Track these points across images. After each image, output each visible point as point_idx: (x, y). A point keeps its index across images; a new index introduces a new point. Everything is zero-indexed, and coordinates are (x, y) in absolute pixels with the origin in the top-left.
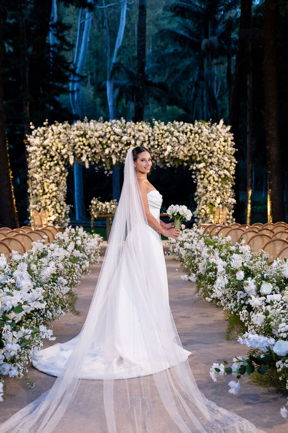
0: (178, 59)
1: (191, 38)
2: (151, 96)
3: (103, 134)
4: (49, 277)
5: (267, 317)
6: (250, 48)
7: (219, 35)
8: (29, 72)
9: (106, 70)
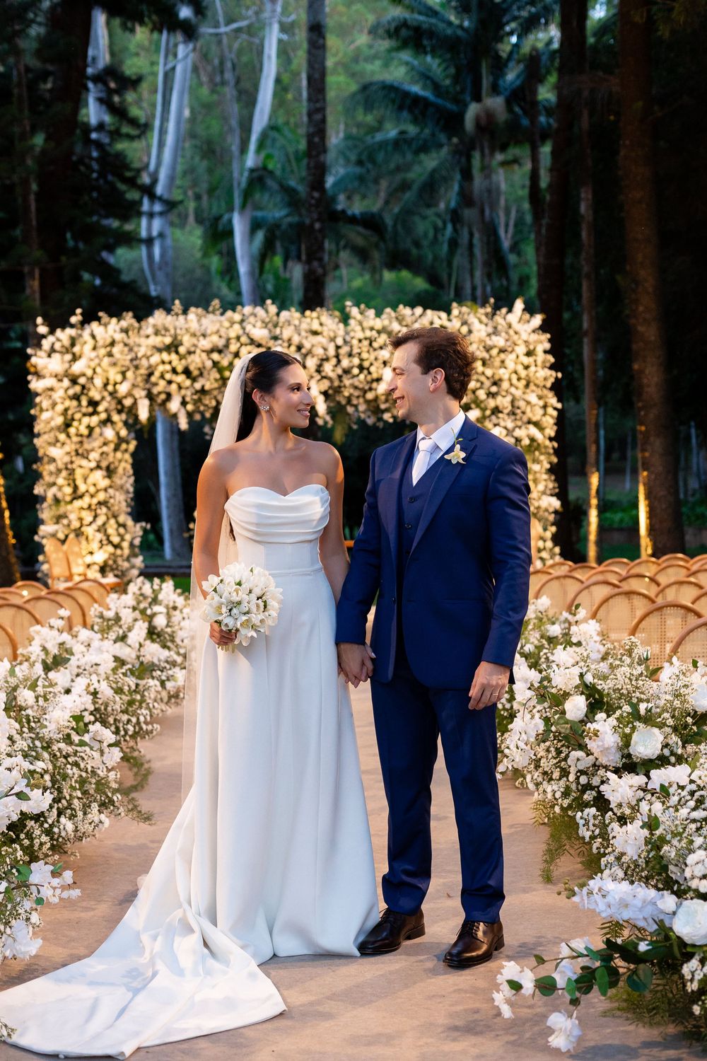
0: (409, 157)
1: (439, 101)
2: (345, 247)
3: (221, 343)
4: (67, 724)
5: (652, 834)
6: (585, 122)
7: (507, 93)
8: (37, 194)
9: (232, 186)
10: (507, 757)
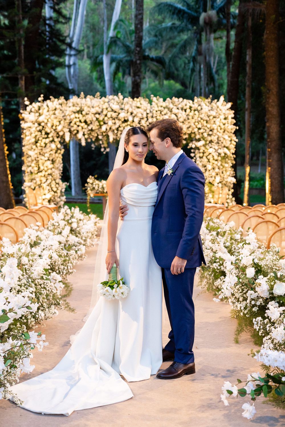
0: (176, 33)
1: (189, 11)
2: (148, 71)
3: (100, 111)
4: (42, 272)
6: (250, 23)
7: (217, 9)
8: (24, 45)
9: (103, 44)
10: (223, 293)
